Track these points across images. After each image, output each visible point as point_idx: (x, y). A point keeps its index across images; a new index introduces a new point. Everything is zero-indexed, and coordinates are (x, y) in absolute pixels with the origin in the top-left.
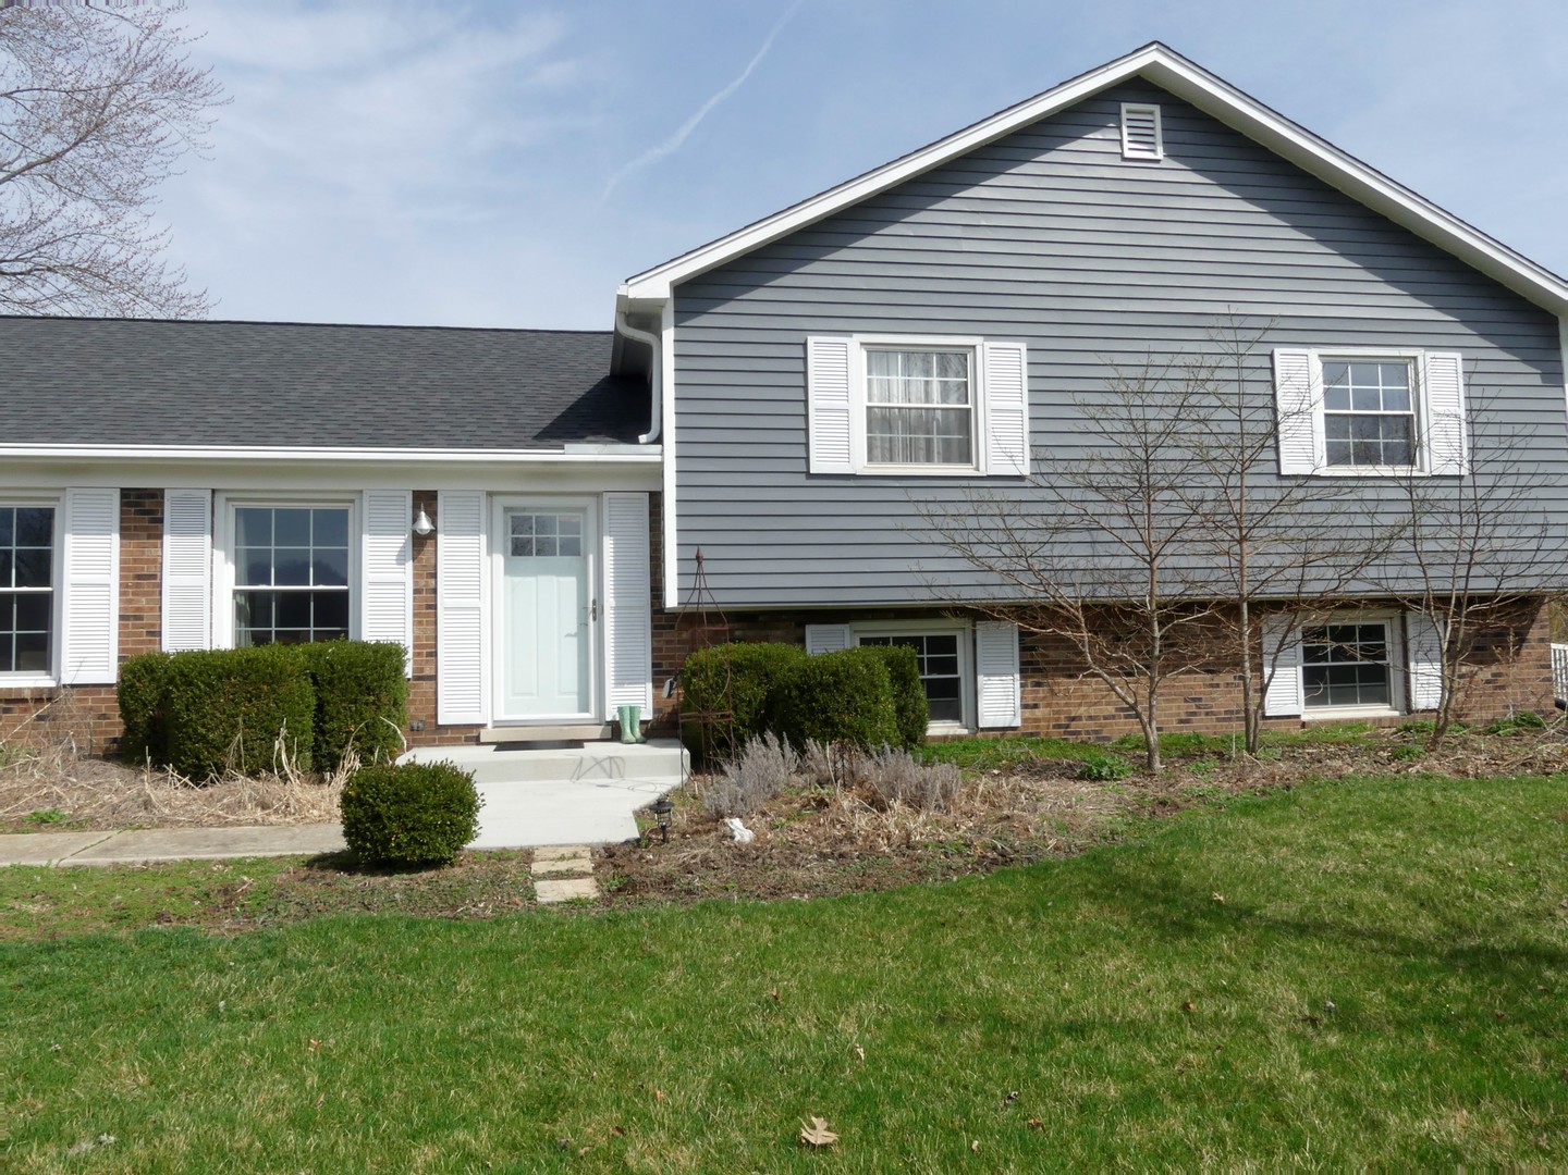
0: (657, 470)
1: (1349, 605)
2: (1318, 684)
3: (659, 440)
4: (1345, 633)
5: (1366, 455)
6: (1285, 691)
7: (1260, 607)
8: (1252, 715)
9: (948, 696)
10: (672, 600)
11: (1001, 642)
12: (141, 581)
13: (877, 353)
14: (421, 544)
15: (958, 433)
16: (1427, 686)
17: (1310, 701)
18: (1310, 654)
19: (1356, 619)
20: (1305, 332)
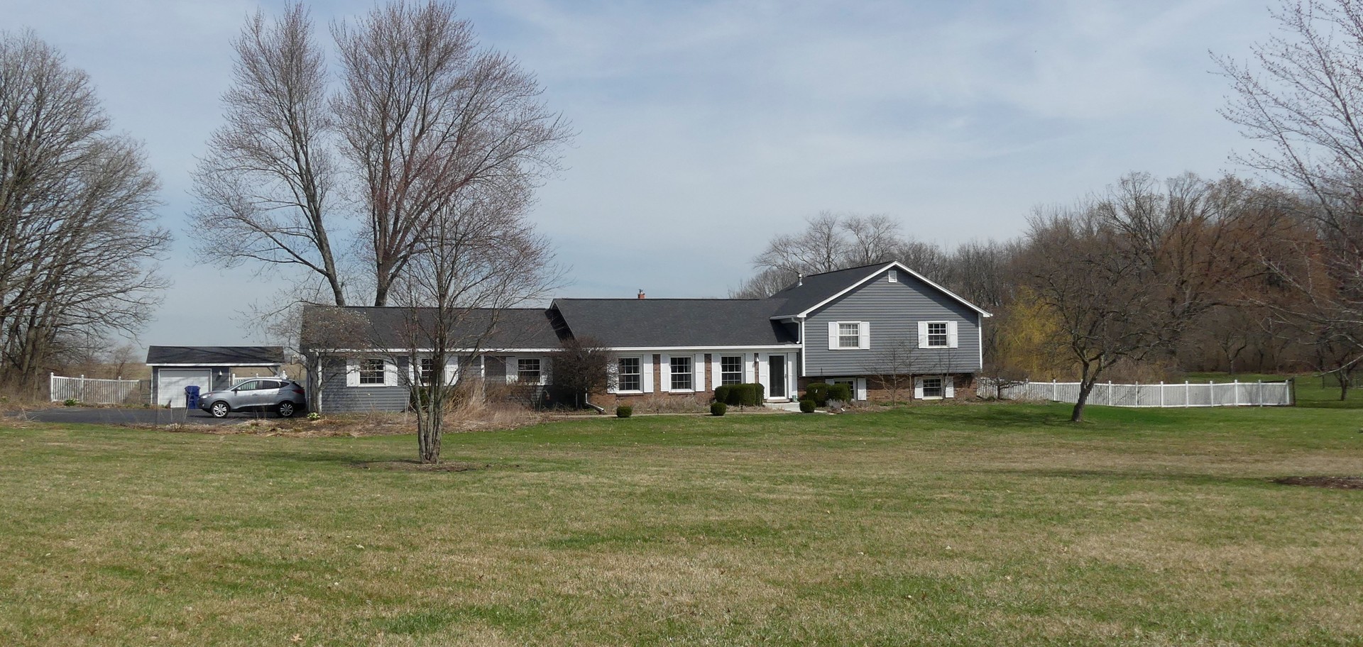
0: (801, 349)
1: (933, 375)
2: (926, 392)
3: (801, 343)
4: (932, 381)
5: (937, 343)
6: (919, 393)
7: (914, 376)
8: (912, 397)
9: (853, 394)
10: (804, 375)
11: (863, 382)
12: (708, 371)
13: (841, 326)
14: (756, 363)
15: (855, 341)
16: (950, 392)
17: (925, 395)
18: (925, 386)
19: (934, 378)
20: (924, 318)
